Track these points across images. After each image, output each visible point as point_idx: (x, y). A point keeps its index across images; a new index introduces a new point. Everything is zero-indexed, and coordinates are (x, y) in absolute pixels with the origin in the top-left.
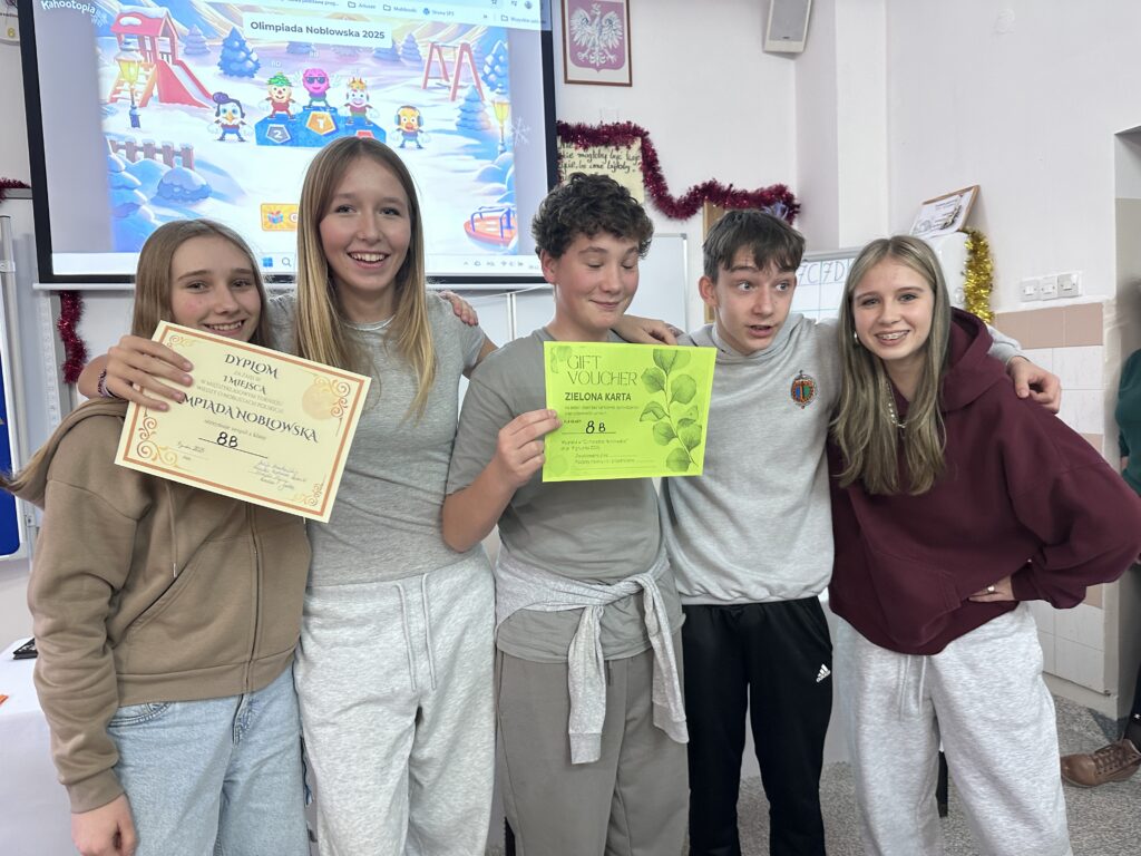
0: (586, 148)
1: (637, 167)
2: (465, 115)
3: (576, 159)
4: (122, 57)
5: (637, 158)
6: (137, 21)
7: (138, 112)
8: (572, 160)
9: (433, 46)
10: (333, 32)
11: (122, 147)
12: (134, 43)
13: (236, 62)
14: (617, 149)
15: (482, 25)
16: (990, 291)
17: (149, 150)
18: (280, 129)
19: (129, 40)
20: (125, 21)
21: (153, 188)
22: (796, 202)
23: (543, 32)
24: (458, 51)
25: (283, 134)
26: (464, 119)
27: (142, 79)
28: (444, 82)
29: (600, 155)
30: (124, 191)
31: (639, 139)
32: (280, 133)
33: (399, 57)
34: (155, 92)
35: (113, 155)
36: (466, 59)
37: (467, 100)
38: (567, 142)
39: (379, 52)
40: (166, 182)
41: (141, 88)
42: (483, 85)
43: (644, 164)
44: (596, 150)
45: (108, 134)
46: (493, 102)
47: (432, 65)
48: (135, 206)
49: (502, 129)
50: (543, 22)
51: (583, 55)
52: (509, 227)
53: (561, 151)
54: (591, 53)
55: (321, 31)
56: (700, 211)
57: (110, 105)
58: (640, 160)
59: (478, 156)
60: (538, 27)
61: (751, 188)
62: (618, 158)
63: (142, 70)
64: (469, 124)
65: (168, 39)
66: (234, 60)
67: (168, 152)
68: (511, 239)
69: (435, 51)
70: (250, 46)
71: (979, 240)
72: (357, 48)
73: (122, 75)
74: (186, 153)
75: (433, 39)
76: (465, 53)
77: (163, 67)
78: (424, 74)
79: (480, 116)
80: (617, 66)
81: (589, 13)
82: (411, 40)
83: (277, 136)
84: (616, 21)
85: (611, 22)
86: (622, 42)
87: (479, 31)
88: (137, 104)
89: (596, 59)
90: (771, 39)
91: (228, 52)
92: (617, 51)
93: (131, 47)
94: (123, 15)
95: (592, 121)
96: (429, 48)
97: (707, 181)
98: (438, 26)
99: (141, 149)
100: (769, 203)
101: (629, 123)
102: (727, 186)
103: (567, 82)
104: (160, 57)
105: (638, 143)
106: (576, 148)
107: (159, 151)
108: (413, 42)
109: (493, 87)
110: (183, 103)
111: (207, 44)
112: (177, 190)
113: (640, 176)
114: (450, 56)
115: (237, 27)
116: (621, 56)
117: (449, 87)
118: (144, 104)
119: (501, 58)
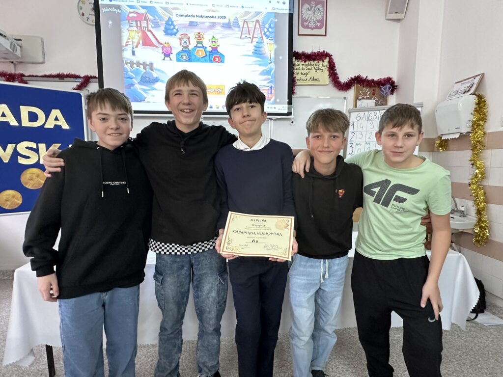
0: (305, 62)
1: (326, 70)
2: (256, 49)
3: (301, 66)
4: (130, 29)
5: (326, 66)
6: (135, 15)
7: (134, 49)
8: (299, 67)
9: (245, 21)
10: (206, 17)
11: (129, 63)
12: (134, 23)
13: (170, 30)
14: (318, 62)
15: (265, 12)
16: (485, 122)
17: (138, 64)
18: (185, 55)
19: (132, 22)
20: (131, 15)
21: (139, 78)
22: (396, 84)
23: (289, 14)
24: (254, 23)
25: (186, 57)
26: (256, 50)
27: (136, 37)
28: (248, 36)
29: (311, 65)
30: (129, 79)
31: (328, 58)
32: (185, 57)
33: (231, 26)
34: (141, 42)
35: (126, 66)
36: (258, 26)
37: (257, 42)
38: (298, 59)
39: (223, 24)
40: (144, 76)
41: (136, 41)
42: (264, 36)
43: (329, 68)
44: (309, 62)
45: (124, 58)
46: (267, 43)
47: (244, 29)
48: (133, 85)
49: (270, 54)
50: (290, 10)
51: (306, 24)
52: (271, 93)
53: (295, 63)
54: (310, 22)
55: (202, 16)
56: (353, 88)
57: (126, 47)
59: (260, 65)
60: (287, 12)
61: (376, 79)
62: (319, 65)
63: (136, 33)
64: (257, 52)
65: (146, 22)
66: (169, 29)
67: (145, 65)
68: (272, 98)
69: (245, 23)
70: (175, 23)
71: (482, 98)
72: (215, 23)
73: (130, 36)
74: (151, 65)
75: (245, 18)
76: (257, 24)
77: (144, 32)
78: (240, 33)
79: (262, 49)
80: (320, 28)
81: (310, 5)
82: (236, 19)
83: (184, 58)
84: (321, 8)
85: (319, 9)
86: (323, 17)
87: (264, 14)
88: (134, 47)
89: (312, 25)
90: (389, 13)
91: (168, 26)
92: (321, 21)
93: (132, 25)
94: (130, 13)
95: (308, 51)
96: (243, 22)
97: (357, 76)
98: (247, 13)
99: (135, 64)
100: (383, 85)
101: (324, 51)
102: (365, 77)
103: (299, 35)
104: (143, 28)
105: (327, 59)
106: (301, 62)
107: (141, 64)
108: (237, 20)
109: (267, 37)
110: (150, 46)
111: (160, 23)
112: (147, 79)
113: (327, 73)
114: (251, 25)
115: (171, 16)
116: (323, 23)
117: (250, 38)
118: (137, 47)
119: (272, 25)
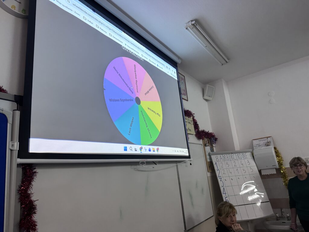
1: (192, 123)
5: (192, 121)
22: (216, 137)
29: (186, 119)
31: (192, 115)
58: (193, 122)
60: (177, 79)
62: (189, 120)
80: (185, 95)
85: (183, 83)
86: (185, 89)
90: (206, 96)
100: (213, 137)
102: (207, 131)
105: (192, 118)
113: (193, 126)
116: (185, 92)
